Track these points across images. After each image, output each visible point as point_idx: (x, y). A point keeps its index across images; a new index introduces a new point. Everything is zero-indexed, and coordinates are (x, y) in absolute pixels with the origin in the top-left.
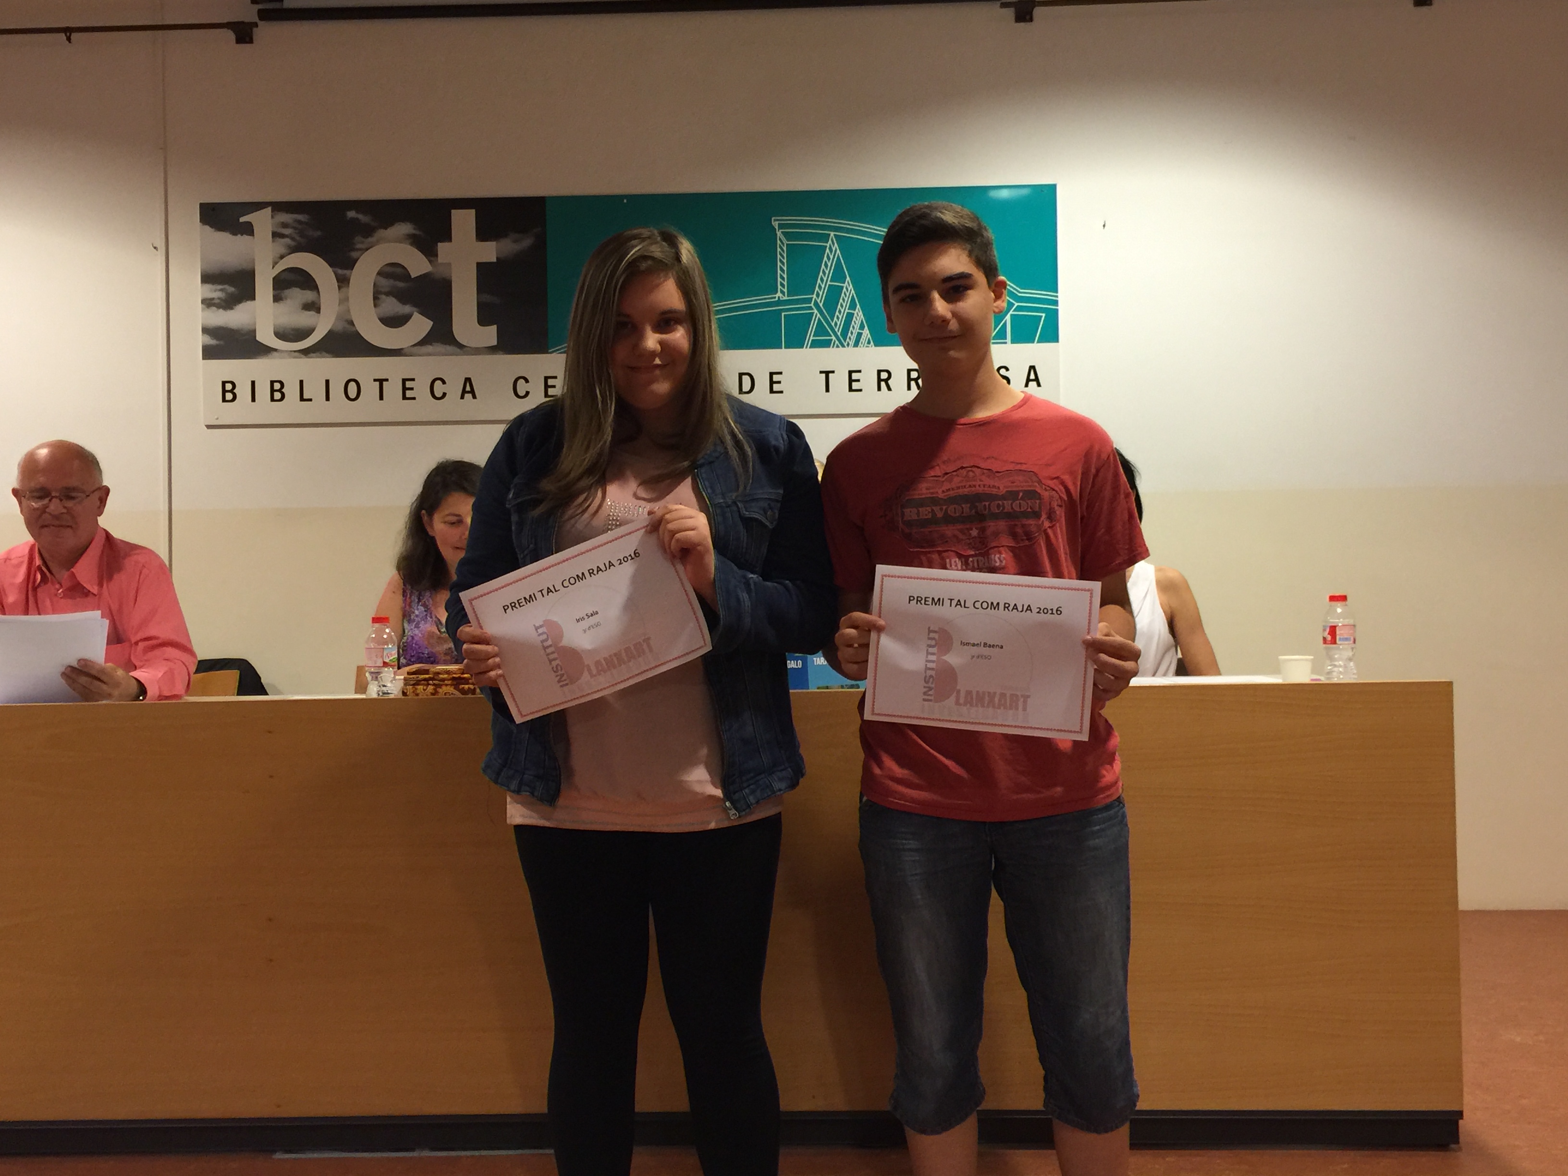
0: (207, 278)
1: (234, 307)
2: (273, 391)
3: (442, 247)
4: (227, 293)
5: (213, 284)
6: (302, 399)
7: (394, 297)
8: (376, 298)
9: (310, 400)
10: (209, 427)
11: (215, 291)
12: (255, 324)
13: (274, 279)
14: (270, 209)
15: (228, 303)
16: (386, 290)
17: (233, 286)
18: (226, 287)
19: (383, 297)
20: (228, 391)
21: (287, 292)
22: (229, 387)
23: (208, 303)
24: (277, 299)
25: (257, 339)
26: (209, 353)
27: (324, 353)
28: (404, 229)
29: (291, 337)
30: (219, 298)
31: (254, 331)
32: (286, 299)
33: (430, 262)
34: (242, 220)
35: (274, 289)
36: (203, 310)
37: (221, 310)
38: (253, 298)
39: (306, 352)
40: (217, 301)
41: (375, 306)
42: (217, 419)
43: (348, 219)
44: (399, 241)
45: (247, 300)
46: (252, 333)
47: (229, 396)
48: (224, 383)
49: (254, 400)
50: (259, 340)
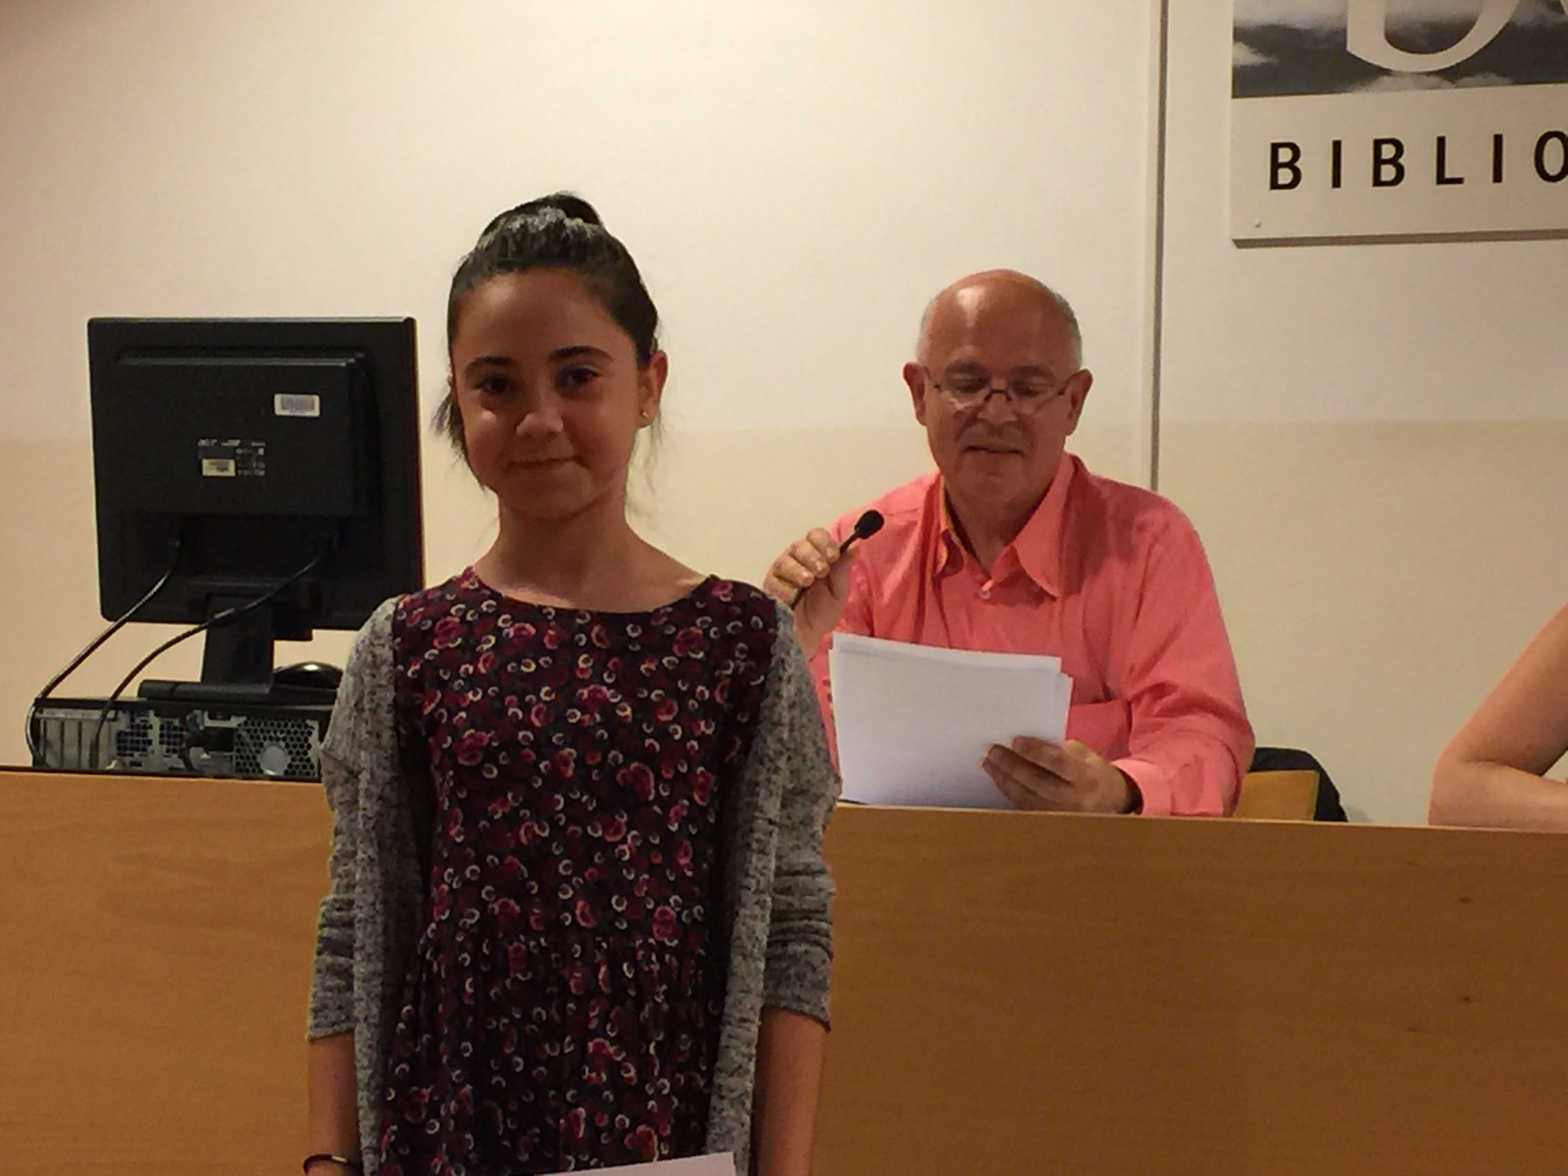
2: (1378, 162)
6: (1441, 179)
9: (1459, 181)
10: (1241, 244)
12: (1343, 16)
20: (1284, 165)
22: (1285, 155)
25: (1350, 48)
26: (1246, 83)
27: (1493, 77)
29: (1422, 41)
31: (1343, 32)
39: (1455, 74)
42: (1258, 226)
46: (1339, 36)
47: (1286, 175)
48: (1275, 147)
49: (1336, 183)
50: (1353, 52)
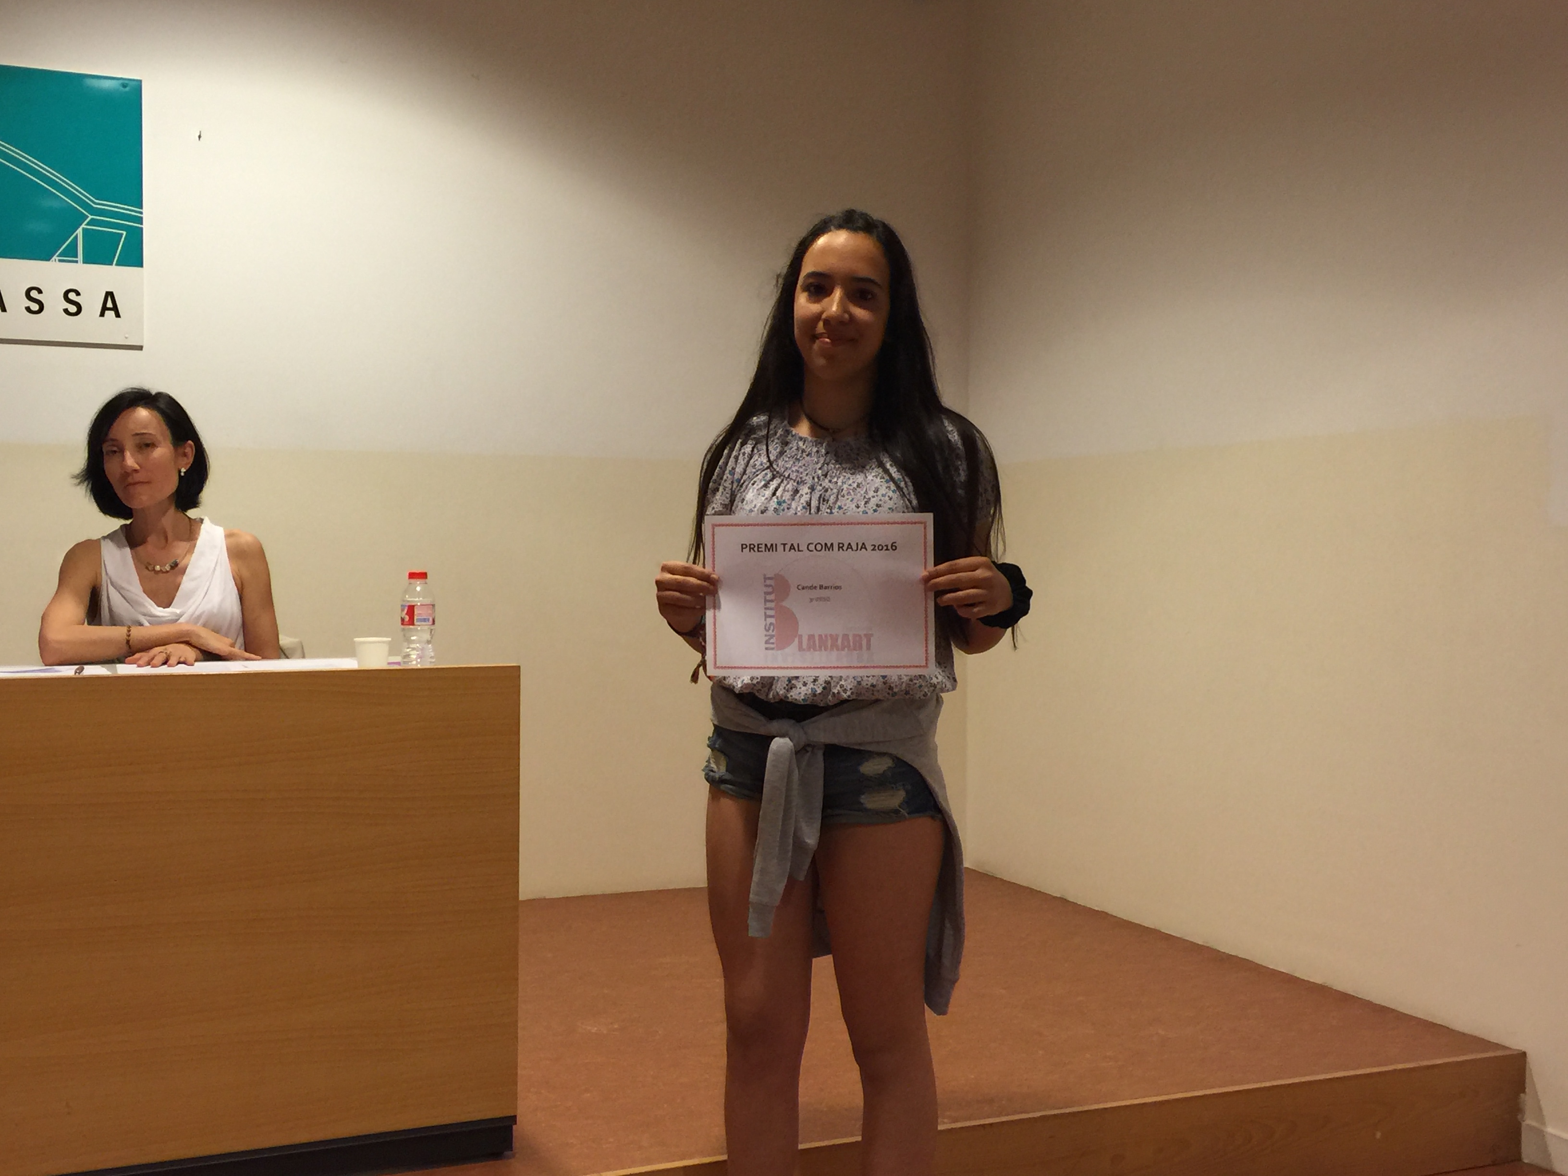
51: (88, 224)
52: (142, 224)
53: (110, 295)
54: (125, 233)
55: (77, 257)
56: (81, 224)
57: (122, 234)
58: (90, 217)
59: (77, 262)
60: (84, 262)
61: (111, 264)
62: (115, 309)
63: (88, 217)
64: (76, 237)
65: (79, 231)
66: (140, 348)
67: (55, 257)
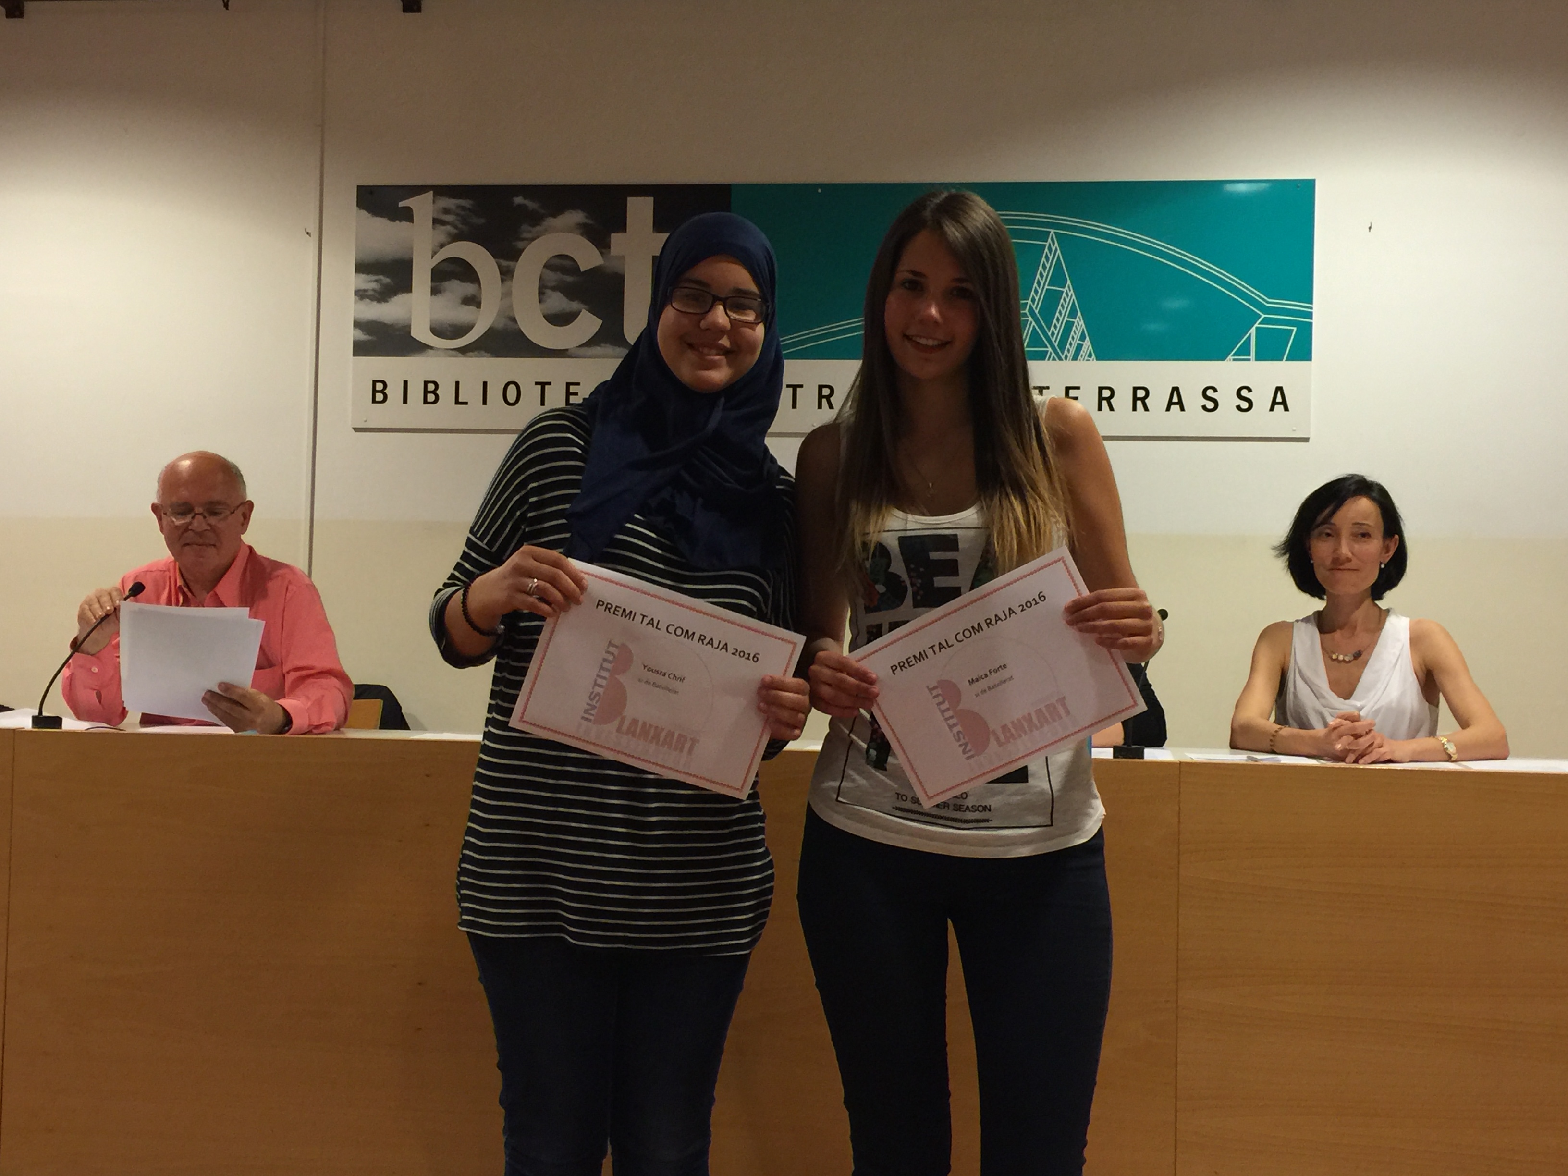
0: (361, 268)
1: (389, 300)
2: (426, 392)
3: (616, 238)
4: (381, 284)
5: (368, 274)
6: (457, 402)
7: (561, 292)
8: (541, 293)
9: (466, 403)
10: (356, 430)
11: (370, 281)
12: (411, 319)
13: (432, 269)
14: (432, 192)
15: (383, 295)
16: (553, 284)
17: (388, 277)
18: (381, 277)
19: (549, 292)
20: (379, 391)
21: (447, 284)
22: (379, 386)
23: (361, 294)
24: (435, 291)
25: (412, 335)
26: (360, 349)
27: (483, 352)
28: (576, 217)
29: (448, 333)
30: (374, 290)
31: (409, 327)
32: (445, 291)
33: (601, 253)
34: (401, 204)
35: (432, 280)
36: (355, 302)
37: (375, 303)
38: (408, 288)
39: (463, 351)
40: (370, 293)
41: (540, 301)
42: (366, 421)
43: (515, 205)
44: (570, 231)
45: (403, 293)
46: (407, 329)
47: (379, 397)
48: (375, 382)
49: (405, 401)
50: (414, 337)
51: (1260, 324)
52: (1311, 318)
53: (1279, 389)
54: (1295, 329)
55: (1249, 355)
56: (1255, 323)
57: (1293, 330)
58: (1263, 316)
59: (1249, 360)
60: (1258, 359)
61: (1281, 360)
62: (1284, 403)
63: (1261, 316)
64: (1250, 336)
65: (1253, 331)
66: (1306, 440)
67: (1230, 357)
